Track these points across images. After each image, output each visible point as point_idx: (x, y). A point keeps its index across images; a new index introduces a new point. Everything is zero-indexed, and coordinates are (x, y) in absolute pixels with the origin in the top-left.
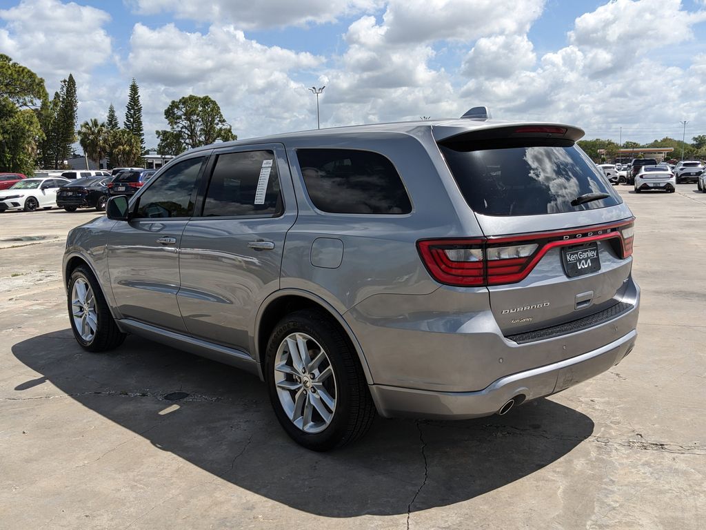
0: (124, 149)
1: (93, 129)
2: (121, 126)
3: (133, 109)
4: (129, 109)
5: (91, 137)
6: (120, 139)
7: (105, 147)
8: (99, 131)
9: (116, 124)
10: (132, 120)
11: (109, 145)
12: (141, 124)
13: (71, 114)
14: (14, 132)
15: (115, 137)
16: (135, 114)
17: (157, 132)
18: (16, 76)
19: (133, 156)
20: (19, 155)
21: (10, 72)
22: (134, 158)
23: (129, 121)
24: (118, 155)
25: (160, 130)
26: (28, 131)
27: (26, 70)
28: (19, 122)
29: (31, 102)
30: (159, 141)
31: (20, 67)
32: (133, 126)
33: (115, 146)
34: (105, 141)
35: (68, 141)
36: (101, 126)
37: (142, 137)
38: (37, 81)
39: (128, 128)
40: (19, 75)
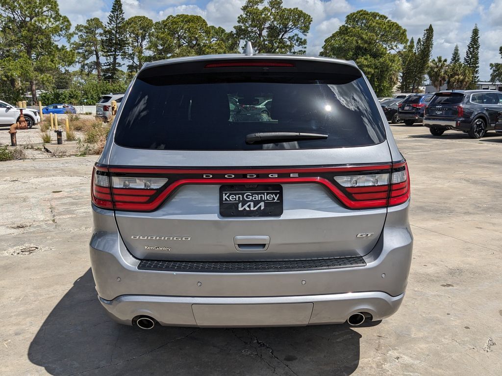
0: (459, 78)
1: (438, 64)
2: (462, 61)
3: (473, 47)
4: (469, 48)
5: (436, 70)
6: (457, 71)
7: (445, 77)
8: (442, 66)
9: (458, 60)
10: (470, 56)
11: (448, 76)
12: (478, 59)
13: (427, 53)
14: (382, 67)
15: (453, 69)
16: (473, 51)
17: (491, 65)
18: (388, 29)
19: (465, 83)
20: (383, 83)
21: (384, 26)
22: (465, 85)
23: (468, 57)
24: (454, 83)
25: (493, 63)
26: (391, 66)
27: (395, 24)
28: (385, 60)
29: (396, 46)
30: (491, 71)
31: (392, 23)
32: (471, 60)
33: (452, 76)
34: (446, 72)
35: (422, 73)
36: (444, 62)
37: (477, 69)
38: (401, 31)
39: (467, 62)
40: (390, 28)
